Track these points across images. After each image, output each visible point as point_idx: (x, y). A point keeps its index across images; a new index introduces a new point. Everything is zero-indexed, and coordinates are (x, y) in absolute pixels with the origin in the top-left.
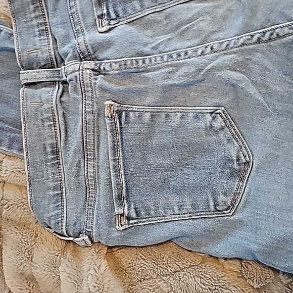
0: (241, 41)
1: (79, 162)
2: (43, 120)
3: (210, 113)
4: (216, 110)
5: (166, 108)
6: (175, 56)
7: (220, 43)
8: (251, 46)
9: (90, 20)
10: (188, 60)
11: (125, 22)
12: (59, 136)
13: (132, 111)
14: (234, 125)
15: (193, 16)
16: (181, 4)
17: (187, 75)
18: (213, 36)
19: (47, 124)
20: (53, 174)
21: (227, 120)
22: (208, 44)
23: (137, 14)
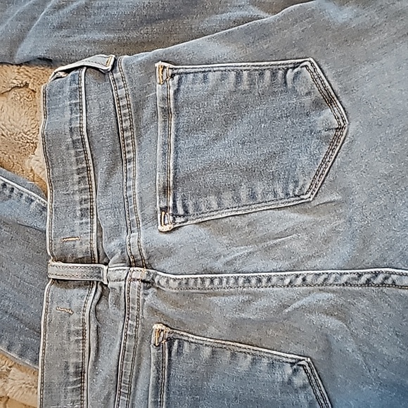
0: (345, 279)
1: (109, 394)
2: (69, 333)
3: (290, 363)
4: (300, 360)
5: (234, 344)
6: (254, 281)
7: (316, 274)
8: (357, 288)
9: (149, 211)
10: (271, 288)
11: (195, 222)
12: (87, 355)
13: (188, 341)
14: (321, 385)
15: (286, 230)
16: (271, 209)
17: (267, 309)
18: (309, 262)
19: (73, 338)
20: (73, 402)
21: (312, 377)
22: (300, 272)
23: (212, 213)
